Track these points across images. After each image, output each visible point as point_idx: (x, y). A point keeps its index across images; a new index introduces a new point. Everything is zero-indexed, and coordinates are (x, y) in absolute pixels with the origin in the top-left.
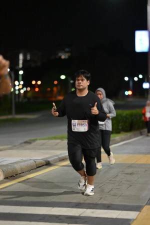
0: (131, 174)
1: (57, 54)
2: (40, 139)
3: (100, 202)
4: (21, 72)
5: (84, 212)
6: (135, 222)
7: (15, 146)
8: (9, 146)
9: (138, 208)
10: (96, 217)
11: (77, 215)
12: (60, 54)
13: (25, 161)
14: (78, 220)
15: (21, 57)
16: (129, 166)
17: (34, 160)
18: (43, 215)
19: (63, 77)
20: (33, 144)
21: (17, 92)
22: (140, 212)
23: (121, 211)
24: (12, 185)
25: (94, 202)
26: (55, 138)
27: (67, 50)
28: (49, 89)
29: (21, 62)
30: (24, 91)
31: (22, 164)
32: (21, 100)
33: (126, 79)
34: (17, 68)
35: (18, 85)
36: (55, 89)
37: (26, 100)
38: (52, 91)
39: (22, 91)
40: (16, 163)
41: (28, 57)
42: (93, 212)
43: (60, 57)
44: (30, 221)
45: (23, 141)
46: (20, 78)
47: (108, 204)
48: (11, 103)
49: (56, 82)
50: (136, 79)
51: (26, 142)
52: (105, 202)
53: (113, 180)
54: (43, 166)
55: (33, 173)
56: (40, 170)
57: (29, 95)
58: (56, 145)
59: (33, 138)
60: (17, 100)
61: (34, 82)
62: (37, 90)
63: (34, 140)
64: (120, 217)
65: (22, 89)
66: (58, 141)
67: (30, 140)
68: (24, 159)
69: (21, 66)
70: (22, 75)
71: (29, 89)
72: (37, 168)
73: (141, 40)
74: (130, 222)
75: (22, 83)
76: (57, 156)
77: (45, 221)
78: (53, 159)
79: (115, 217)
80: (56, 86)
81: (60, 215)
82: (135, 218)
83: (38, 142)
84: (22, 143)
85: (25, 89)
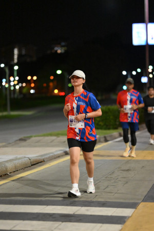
0: (128, 170)
1: (53, 48)
2: (35, 136)
3: (94, 200)
4: (16, 68)
5: (78, 210)
6: (130, 219)
7: (10, 143)
8: (4, 144)
9: (133, 206)
10: (91, 215)
11: (71, 213)
12: (56, 49)
13: (20, 159)
14: (73, 218)
15: (16, 52)
16: (126, 163)
17: (28, 158)
18: (37, 213)
19: (59, 72)
20: (28, 141)
21: (12, 88)
22: (136, 209)
23: (116, 209)
24: (6, 183)
25: (89, 200)
26: (51, 135)
27: (63, 44)
28: (45, 85)
29: (16, 57)
30: (20, 87)
31: (16, 162)
32: (16, 96)
33: (124, 73)
34: (12, 63)
35: (14, 81)
36: (51, 84)
37: (22, 96)
38: (48, 86)
39: (17, 87)
40: (11, 161)
41: (24, 52)
42: (87, 210)
43: (56, 51)
44: (24, 219)
45: (18, 139)
46: (15, 73)
47: (103, 202)
48: (6, 99)
49: (52, 78)
50: (134, 73)
51: (21, 140)
52: (100, 200)
53: (109, 176)
54: (38, 163)
55: (27, 171)
56: (34, 168)
57: (25, 91)
58: (51, 142)
59: (29, 135)
60: (12, 96)
61: (29, 78)
62: (33, 85)
63: (29, 138)
64: (115, 214)
65: (18, 84)
66: (54, 138)
67: (25, 137)
68: (19, 156)
69: (16, 61)
70: (17, 70)
71: (24, 85)
72: (32, 165)
73: (138, 33)
74: (126, 220)
75: (17, 78)
76: (52, 153)
77: (39, 220)
78: (48, 156)
79: (110, 214)
80: (52, 81)
81: (54, 214)
82: (130, 215)
83: (33, 139)
84: (17, 140)
85: (20, 85)
